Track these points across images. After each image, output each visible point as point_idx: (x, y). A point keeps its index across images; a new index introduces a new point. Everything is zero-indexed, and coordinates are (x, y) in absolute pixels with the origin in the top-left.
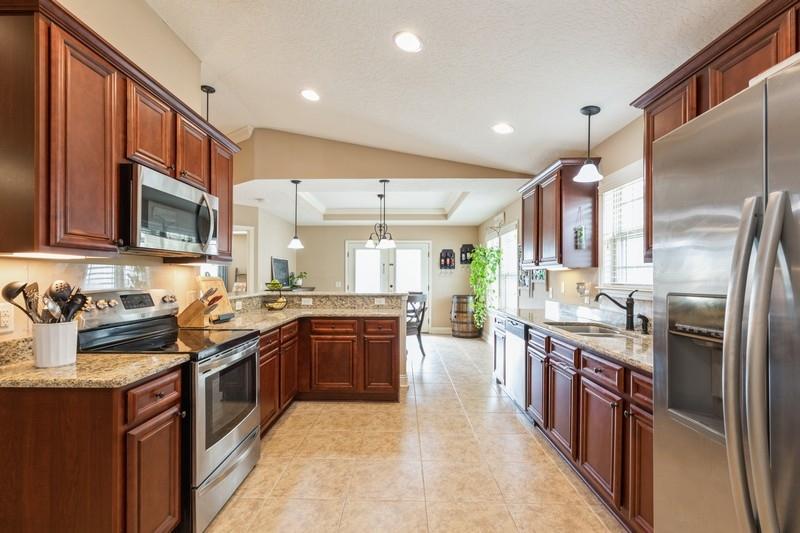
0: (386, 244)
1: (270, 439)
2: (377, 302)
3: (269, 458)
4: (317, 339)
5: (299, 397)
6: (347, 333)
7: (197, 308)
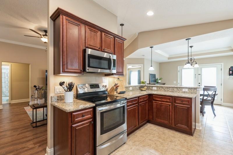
0: (196, 66)
1: (134, 135)
2: (184, 90)
3: (130, 142)
4: (155, 102)
5: (149, 121)
6: (167, 102)
7: (112, 89)
